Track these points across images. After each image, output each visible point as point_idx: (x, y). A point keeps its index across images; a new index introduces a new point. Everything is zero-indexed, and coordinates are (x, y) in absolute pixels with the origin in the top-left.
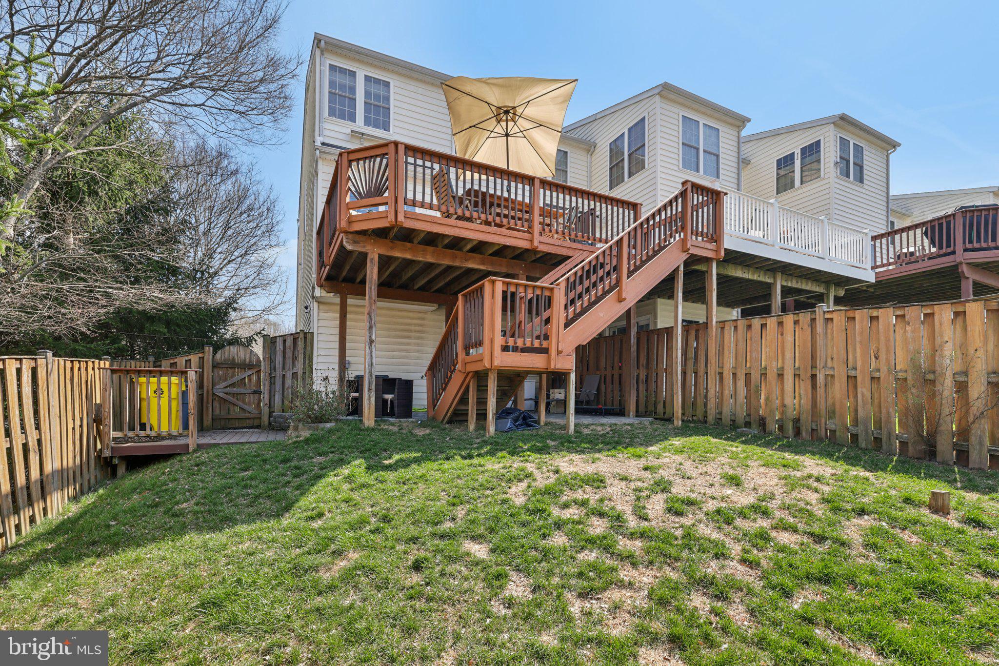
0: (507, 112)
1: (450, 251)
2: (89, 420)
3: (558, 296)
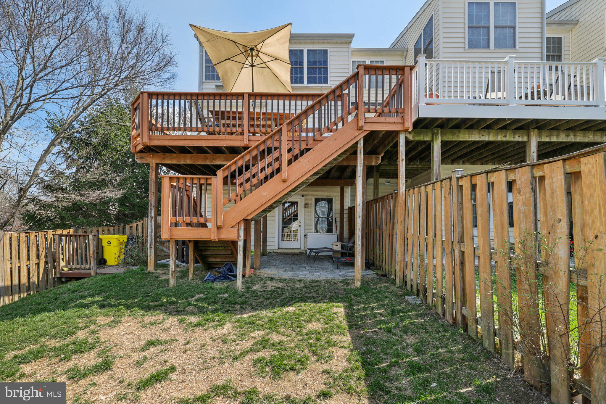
0: (252, 49)
1: (202, 155)
2: (49, 260)
3: (216, 182)
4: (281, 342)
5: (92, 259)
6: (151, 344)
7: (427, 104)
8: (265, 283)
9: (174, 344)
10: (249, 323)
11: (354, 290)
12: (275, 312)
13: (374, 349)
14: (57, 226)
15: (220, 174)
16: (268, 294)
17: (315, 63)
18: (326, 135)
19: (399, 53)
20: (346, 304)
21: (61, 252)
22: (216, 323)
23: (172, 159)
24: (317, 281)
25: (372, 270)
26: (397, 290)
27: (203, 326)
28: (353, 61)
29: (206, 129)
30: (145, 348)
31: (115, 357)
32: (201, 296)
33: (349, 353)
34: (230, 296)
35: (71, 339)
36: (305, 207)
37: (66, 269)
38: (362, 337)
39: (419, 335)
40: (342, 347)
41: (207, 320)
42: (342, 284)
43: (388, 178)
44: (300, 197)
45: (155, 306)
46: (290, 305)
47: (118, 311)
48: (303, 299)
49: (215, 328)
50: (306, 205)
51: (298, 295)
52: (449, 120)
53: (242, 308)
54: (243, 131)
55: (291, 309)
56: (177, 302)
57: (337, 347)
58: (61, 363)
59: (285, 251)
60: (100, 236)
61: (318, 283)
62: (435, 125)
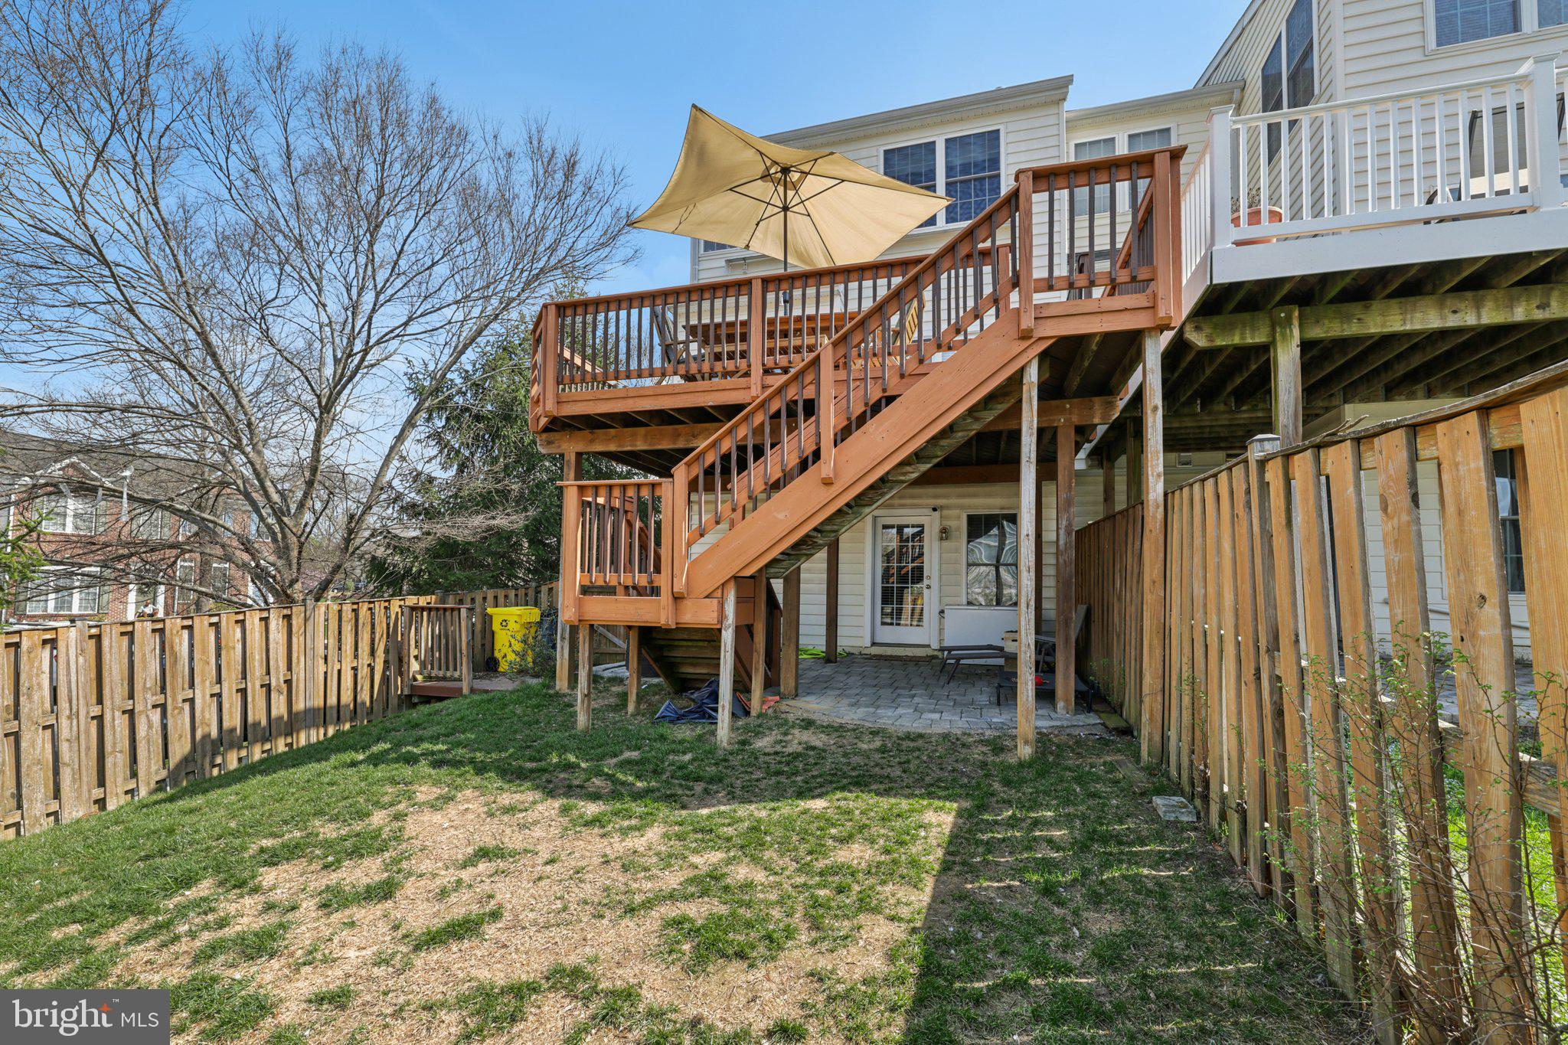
0: (786, 170)
1: (669, 429)
2: (393, 657)
3: (670, 494)
4: (746, 886)
5: (464, 660)
6: (483, 854)
7: (1238, 244)
8: (786, 734)
9: (526, 860)
10: (702, 831)
11: (1010, 767)
12: (774, 809)
13: (979, 935)
14: (419, 590)
15: (680, 472)
16: (780, 763)
17: (966, 169)
18: (938, 357)
19: (1219, 98)
20: (967, 804)
21: (413, 643)
22: (634, 822)
23: (608, 441)
24: (921, 736)
25: (1096, 712)
26: (1140, 775)
27: (603, 827)
28: (1077, 145)
29: (682, 369)
30: (469, 863)
31: (410, 874)
32: (634, 755)
33: (903, 937)
34: (694, 760)
35: (358, 826)
36: (941, 539)
37: (419, 677)
38: (961, 897)
39: (1134, 913)
40: (892, 919)
41: (616, 814)
42: (984, 749)
43: (1188, 450)
44: (929, 511)
45: (532, 771)
46: (820, 796)
47: (460, 776)
48: (860, 782)
49: (624, 832)
50: (945, 533)
51: (854, 769)
52: (1325, 279)
53: (706, 791)
54: (749, 366)
55: (818, 805)
56: (578, 766)
57: (880, 917)
58: (325, 872)
59: (889, 651)
60: (489, 610)
61: (920, 743)
62: (1278, 298)
